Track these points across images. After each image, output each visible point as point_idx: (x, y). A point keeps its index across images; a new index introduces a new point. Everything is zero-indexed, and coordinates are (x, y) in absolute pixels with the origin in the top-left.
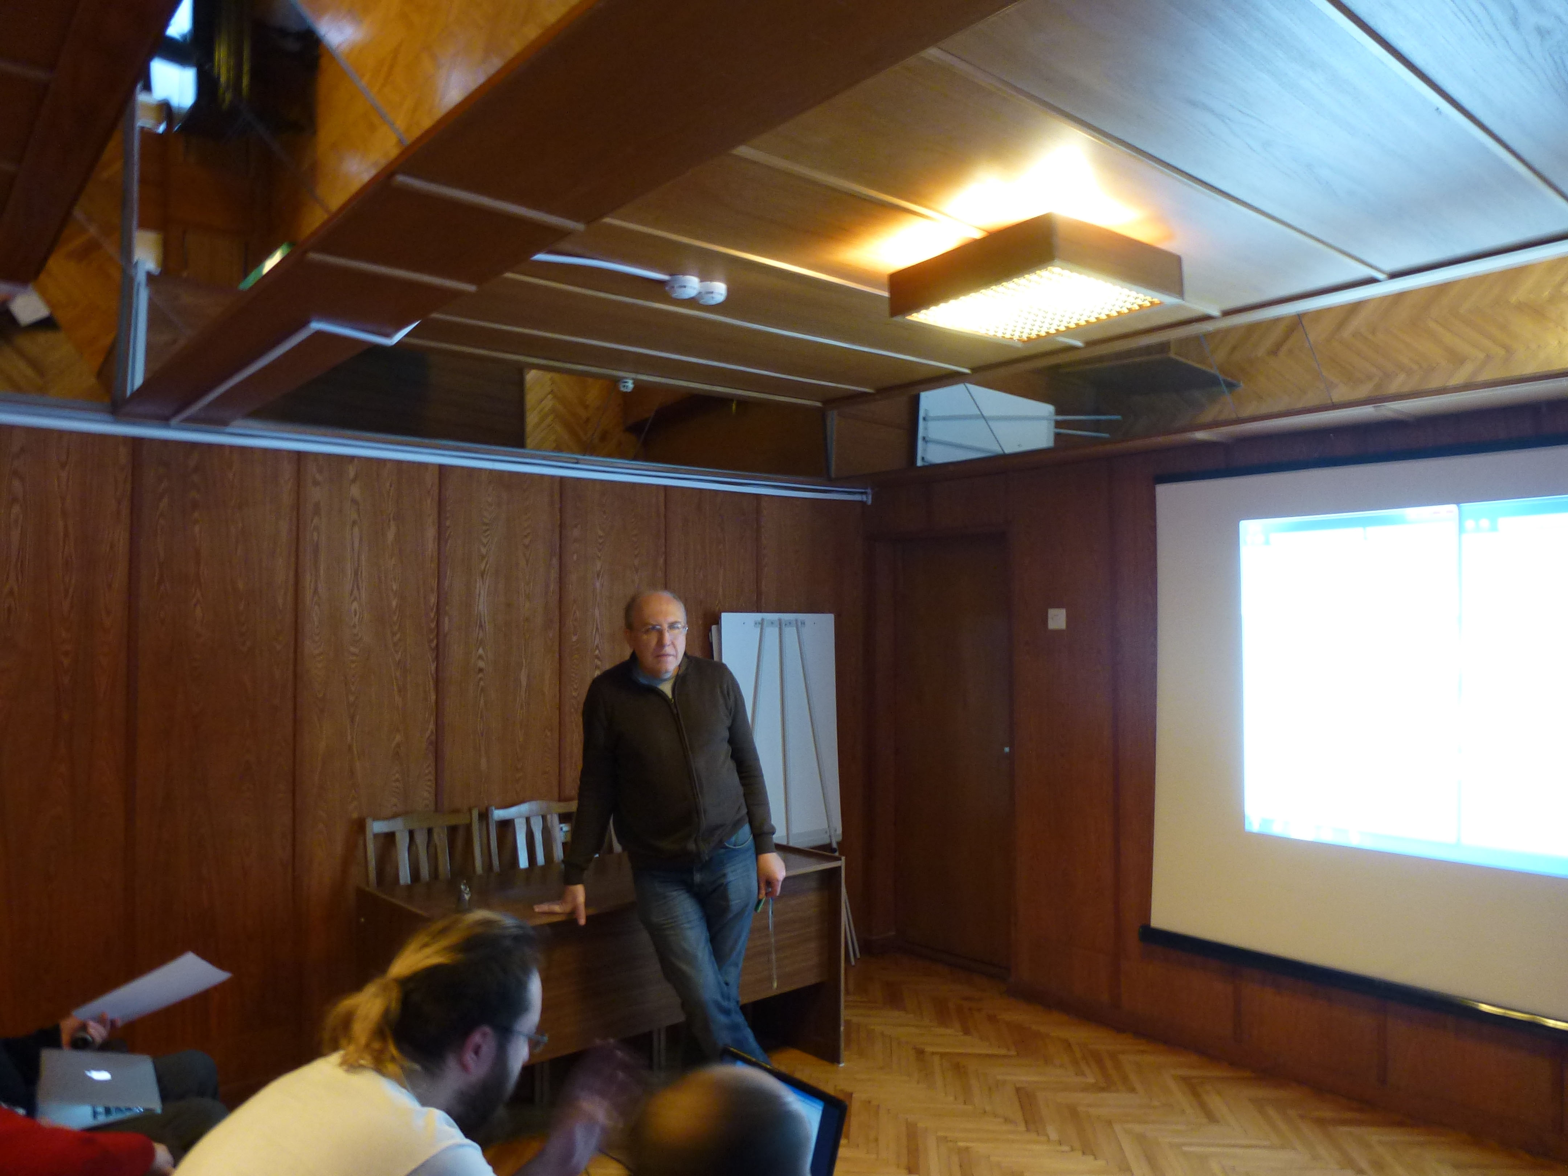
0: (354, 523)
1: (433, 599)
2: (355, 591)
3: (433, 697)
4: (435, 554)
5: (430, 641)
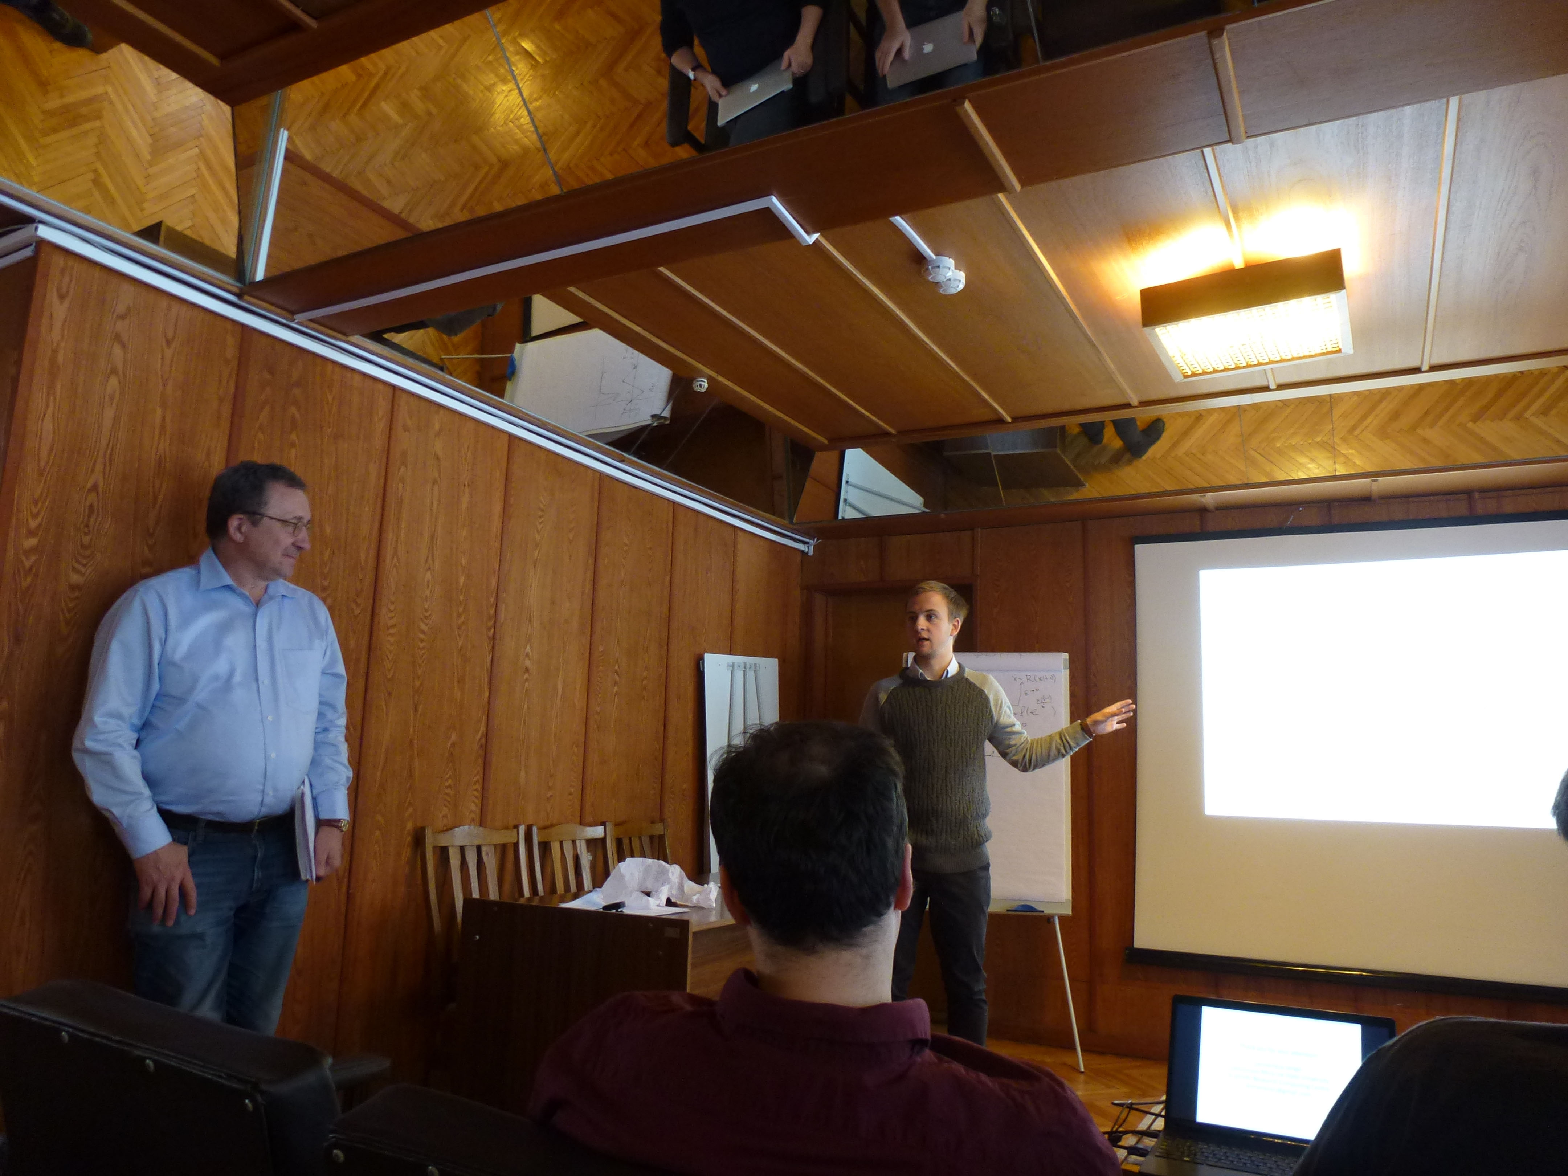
0: (435, 482)
1: (494, 582)
2: (430, 559)
3: (487, 694)
4: (499, 533)
5: (489, 629)
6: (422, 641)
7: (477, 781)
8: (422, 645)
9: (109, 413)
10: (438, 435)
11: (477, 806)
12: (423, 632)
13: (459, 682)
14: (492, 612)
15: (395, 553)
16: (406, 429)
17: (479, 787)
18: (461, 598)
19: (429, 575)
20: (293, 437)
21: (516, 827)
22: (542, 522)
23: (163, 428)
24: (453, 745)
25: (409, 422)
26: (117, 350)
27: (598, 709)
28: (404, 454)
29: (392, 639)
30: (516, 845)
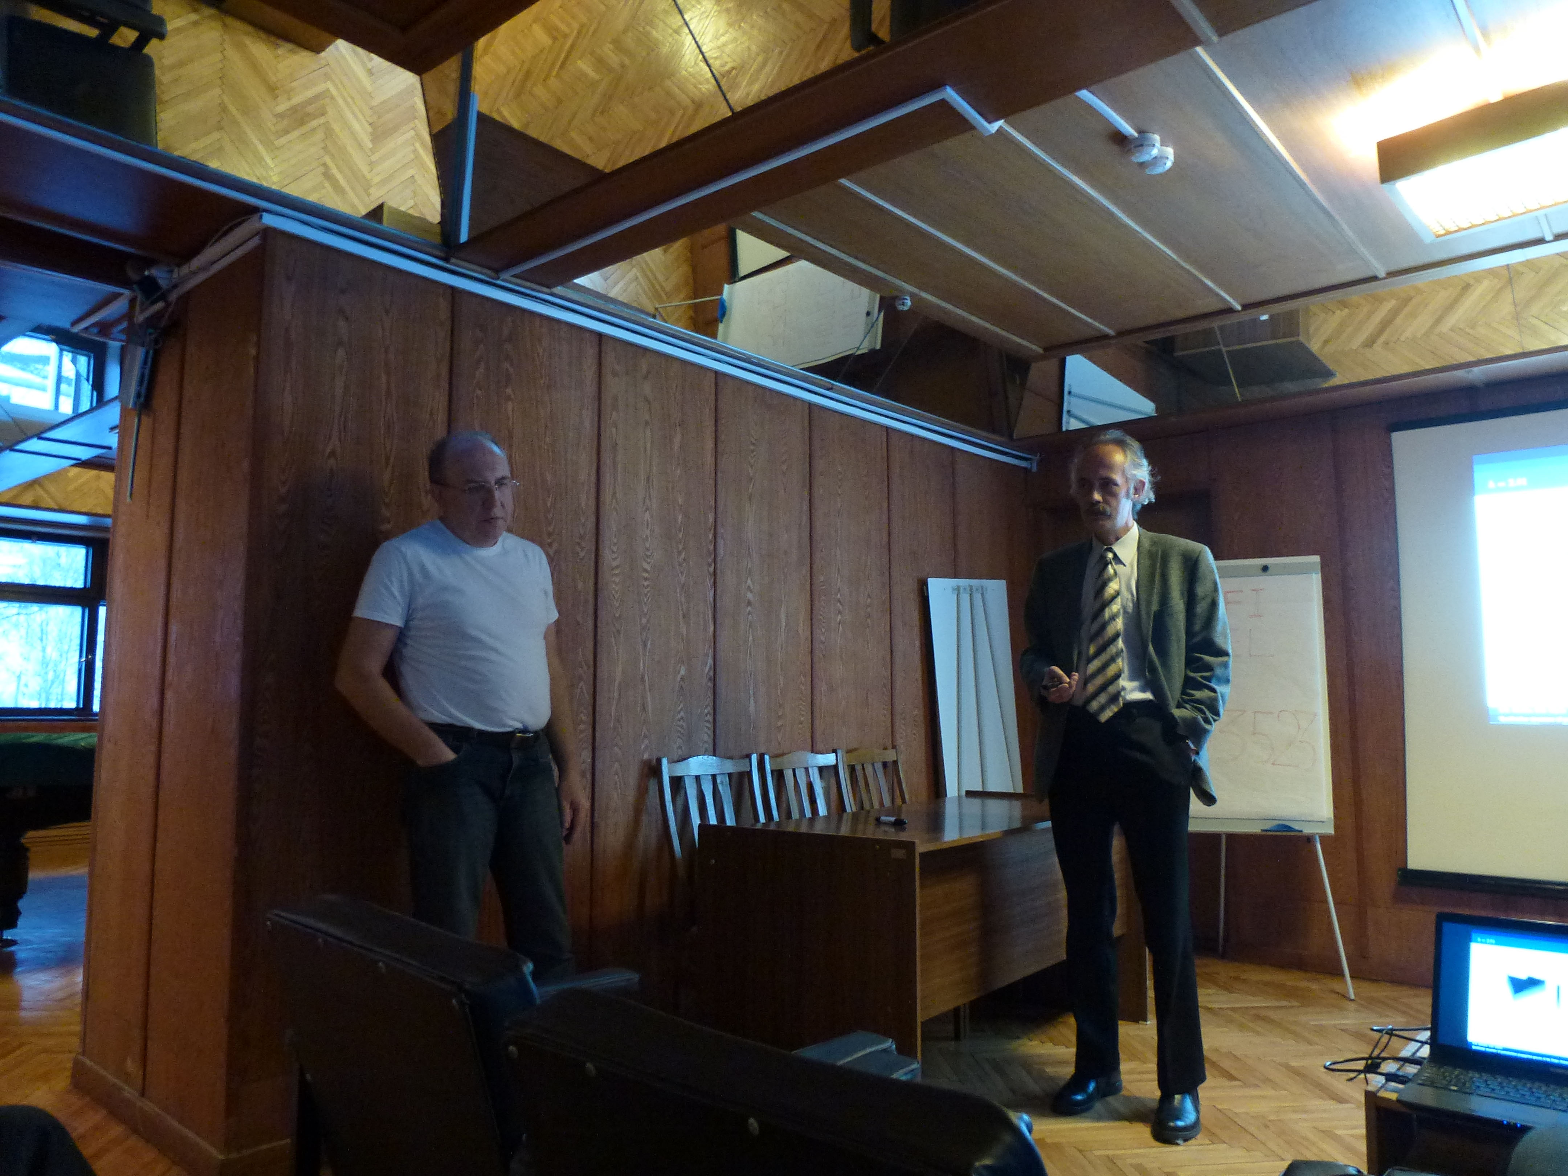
0: (647, 423)
1: (711, 519)
2: (647, 500)
3: (712, 629)
4: (713, 469)
5: (710, 565)
6: (646, 579)
7: (709, 713)
8: (646, 583)
9: (339, 383)
10: (646, 377)
11: (709, 736)
12: (646, 571)
13: (684, 616)
14: (711, 548)
15: (614, 493)
16: (615, 374)
17: (710, 718)
18: (680, 535)
19: (647, 515)
20: (509, 391)
21: (749, 756)
22: (754, 456)
23: (388, 393)
24: (682, 679)
25: (617, 368)
26: (342, 324)
27: (823, 639)
28: (615, 398)
29: (617, 580)
30: (750, 773)
